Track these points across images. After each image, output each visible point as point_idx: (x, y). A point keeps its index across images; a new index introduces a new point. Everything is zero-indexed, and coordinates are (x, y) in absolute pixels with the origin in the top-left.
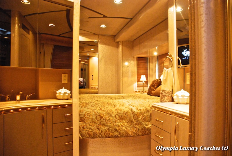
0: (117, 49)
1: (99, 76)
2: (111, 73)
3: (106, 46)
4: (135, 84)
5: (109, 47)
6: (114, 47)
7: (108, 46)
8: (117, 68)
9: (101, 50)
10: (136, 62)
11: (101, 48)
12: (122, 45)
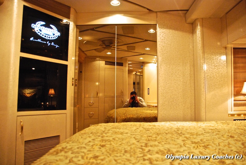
0: (191, 35)
1: (159, 86)
2: (182, 80)
3: (171, 31)
4: (231, 101)
5: (176, 32)
6: (186, 32)
7: (174, 31)
8: (192, 69)
9: (162, 38)
10: (231, 57)
11: (162, 34)
12: (202, 26)
